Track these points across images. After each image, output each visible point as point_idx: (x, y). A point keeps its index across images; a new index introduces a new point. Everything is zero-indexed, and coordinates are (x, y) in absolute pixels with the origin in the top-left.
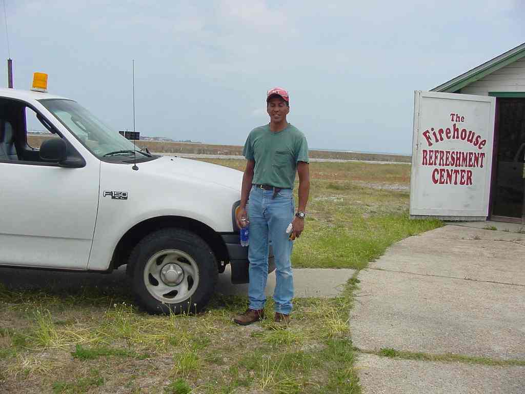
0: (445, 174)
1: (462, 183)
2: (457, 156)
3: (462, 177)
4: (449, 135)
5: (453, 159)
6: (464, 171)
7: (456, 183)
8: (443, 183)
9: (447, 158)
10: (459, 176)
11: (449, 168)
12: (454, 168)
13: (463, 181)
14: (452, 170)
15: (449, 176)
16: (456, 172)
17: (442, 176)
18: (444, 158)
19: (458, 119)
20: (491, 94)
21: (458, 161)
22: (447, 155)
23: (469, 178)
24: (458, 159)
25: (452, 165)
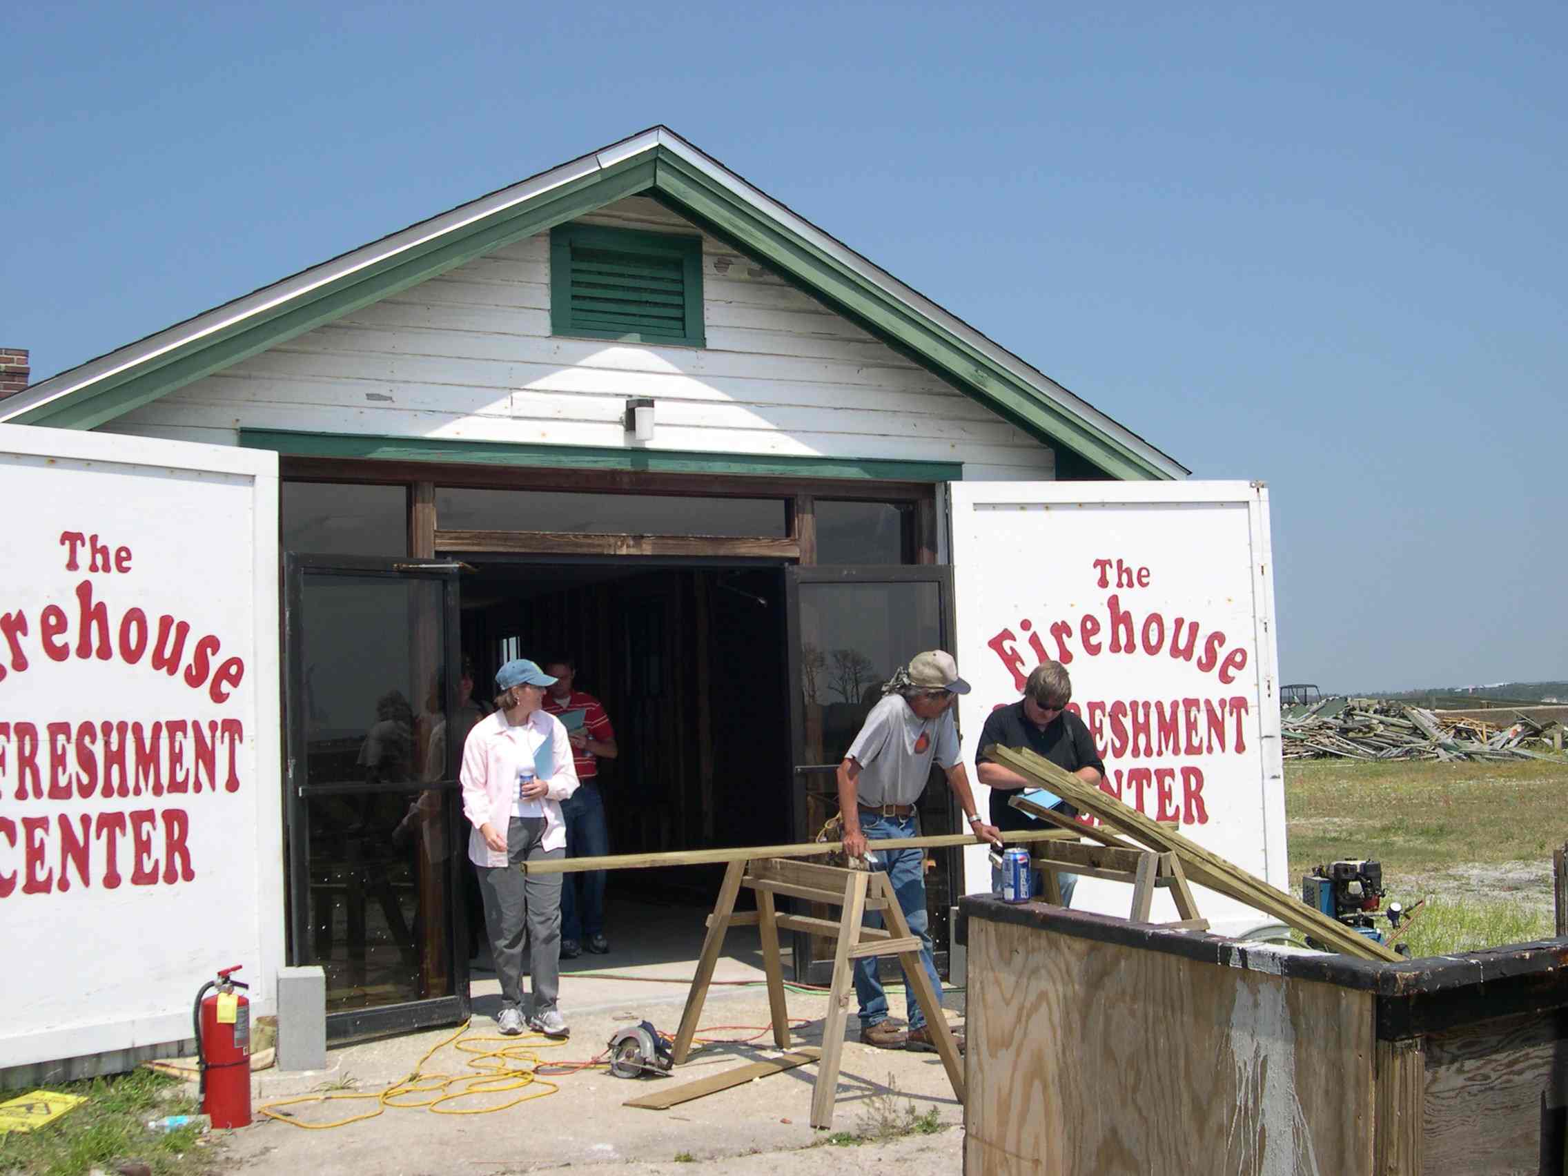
0: (52, 841)
1: (140, 877)
2: (107, 744)
3: (143, 847)
4: (58, 640)
5: (87, 761)
6: (149, 816)
7: (112, 880)
8: (45, 887)
9: (58, 761)
10: (126, 845)
11: (75, 807)
12: (97, 805)
13: (148, 867)
14: (85, 820)
15: (76, 851)
16: (112, 822)
17: (35, 854)
18: (43, 760)
19: (99, 558)
20: (251, 437)
21: (115, 769)
22: (53, 742)
23: (177, 845)
24: (115, 758)
25: (86, 791)
